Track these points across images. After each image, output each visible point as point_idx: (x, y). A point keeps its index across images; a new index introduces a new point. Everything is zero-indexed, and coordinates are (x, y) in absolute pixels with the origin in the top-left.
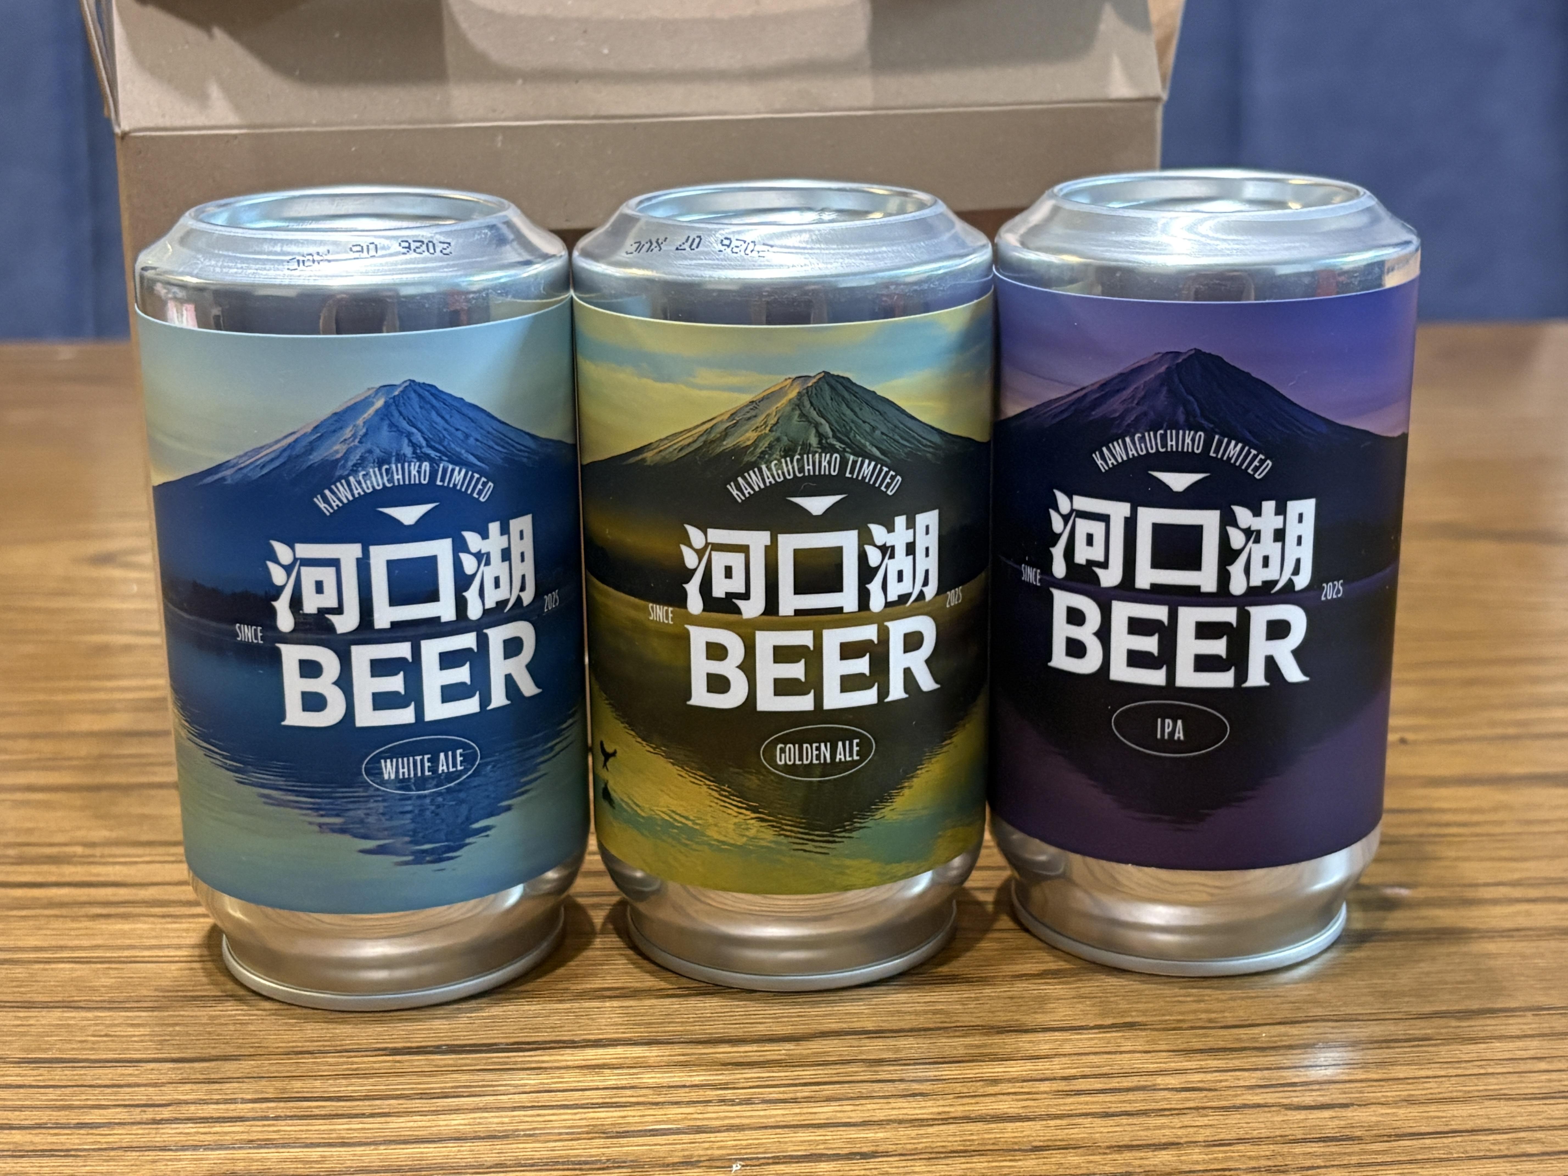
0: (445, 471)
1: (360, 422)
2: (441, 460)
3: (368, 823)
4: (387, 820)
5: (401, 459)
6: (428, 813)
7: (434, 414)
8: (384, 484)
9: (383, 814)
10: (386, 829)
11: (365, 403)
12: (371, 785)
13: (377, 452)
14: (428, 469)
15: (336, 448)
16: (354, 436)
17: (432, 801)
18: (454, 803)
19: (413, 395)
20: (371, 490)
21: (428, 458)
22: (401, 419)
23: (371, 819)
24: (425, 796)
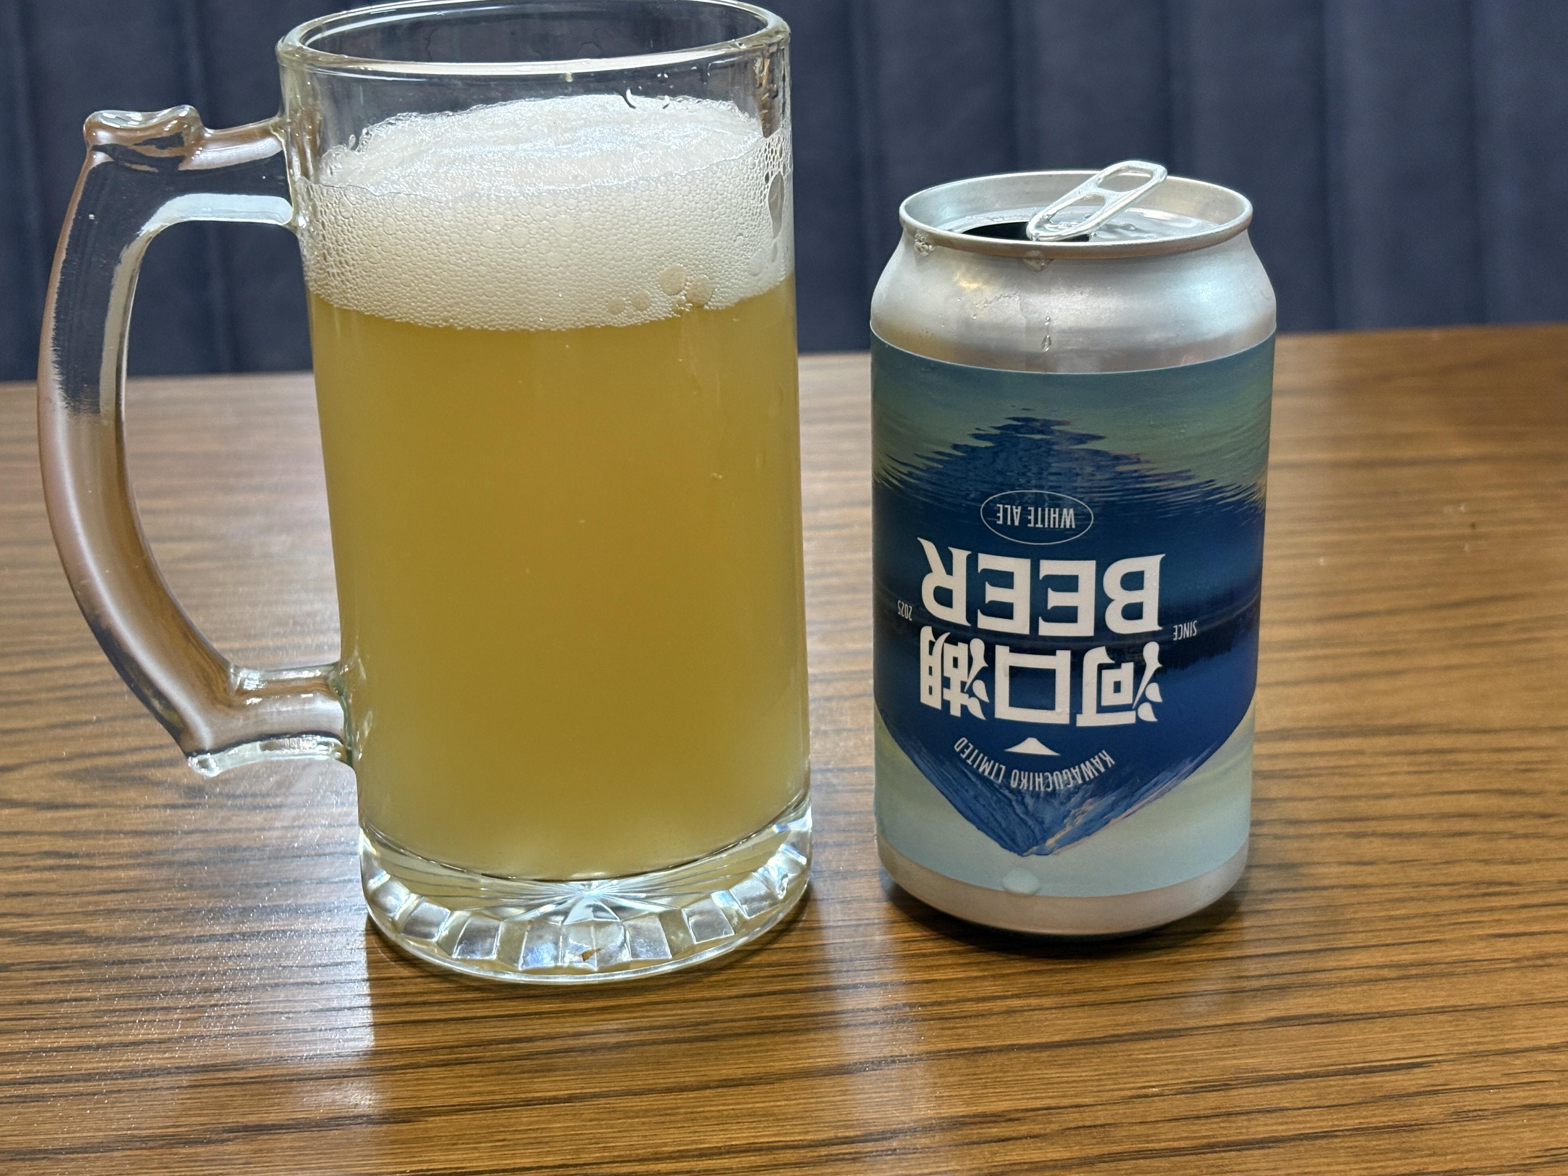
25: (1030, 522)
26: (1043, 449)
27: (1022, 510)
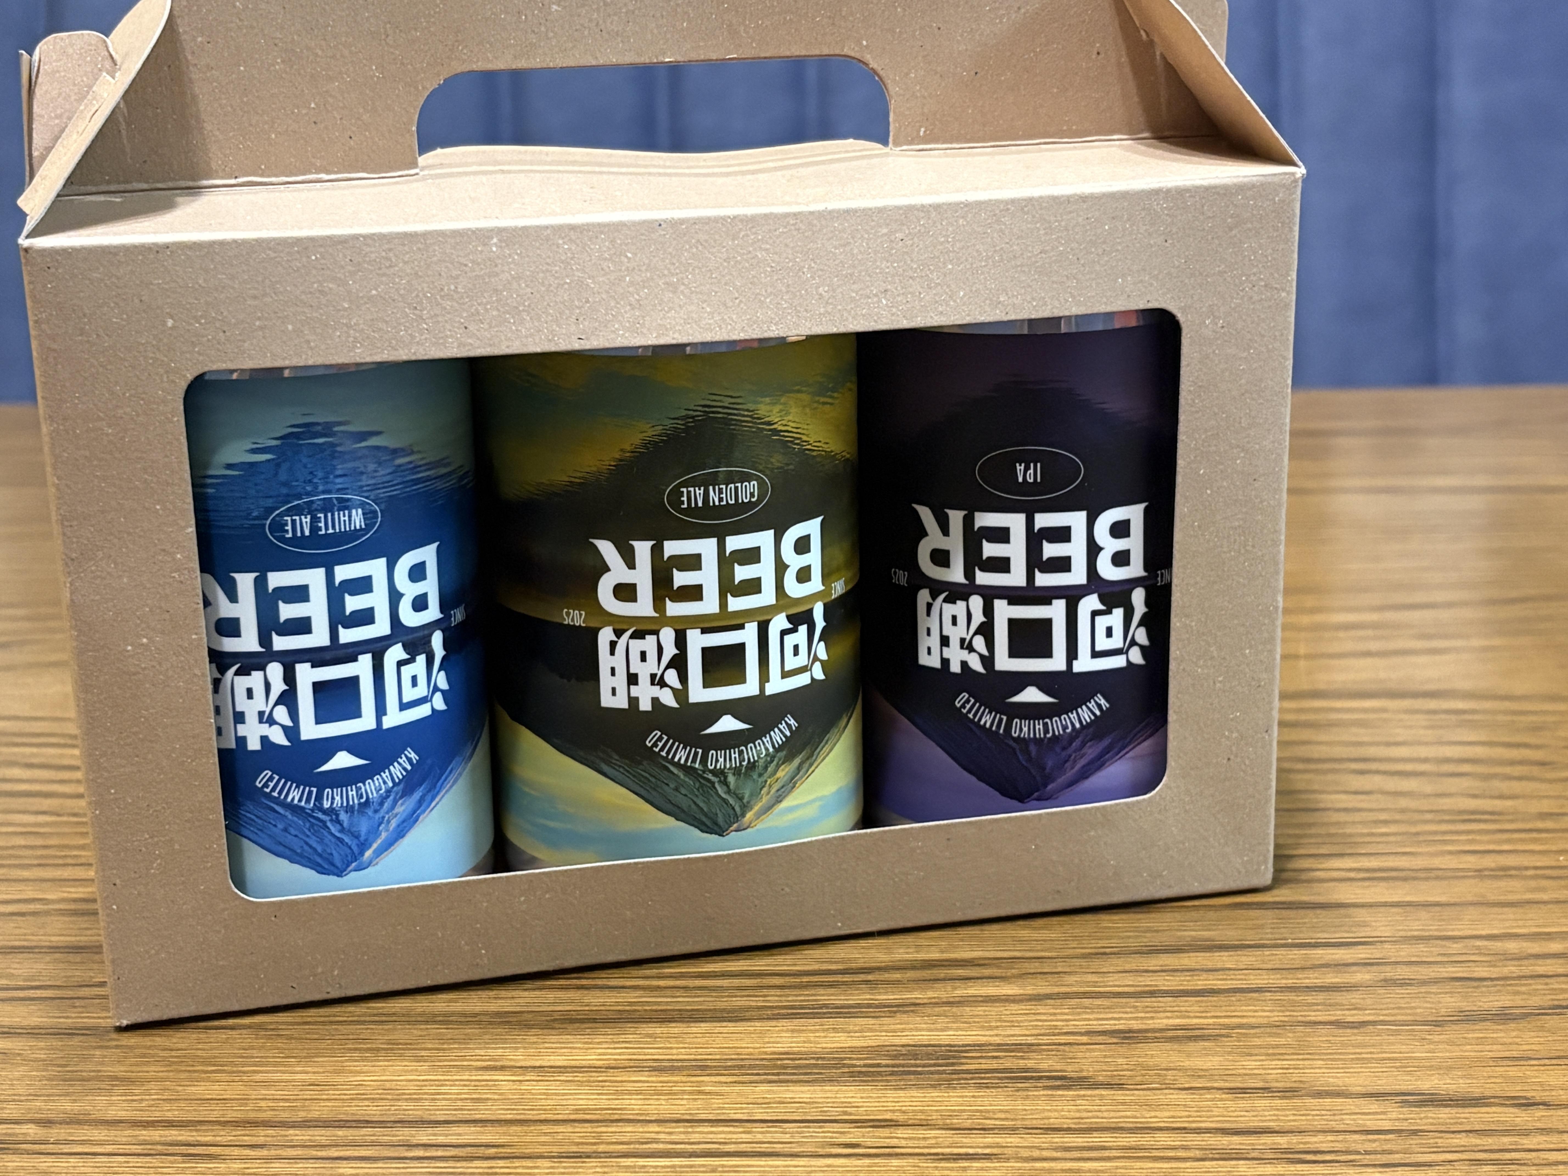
0: (308, 801)
1: (384, 835)
2: (312, 810)
3: (376, 463)
4: (359, 468)
5: (349, 809)
6: (320, 474)
7: (319, 849)
8: (364, 785)
9: (362, 473)
10: (360, 458)
11: (379, 853)
12: (373, 501)
13: (370, 812)
14: (325, 802)
15: (403, 808)
16: (389, 822)
17: (316, 488)
18: (294, 483)
19: (339, 864)
20: (375, 778)
21: (325, 812)
22: (350, 843)
23: (371, 467)
24: (324, 492)
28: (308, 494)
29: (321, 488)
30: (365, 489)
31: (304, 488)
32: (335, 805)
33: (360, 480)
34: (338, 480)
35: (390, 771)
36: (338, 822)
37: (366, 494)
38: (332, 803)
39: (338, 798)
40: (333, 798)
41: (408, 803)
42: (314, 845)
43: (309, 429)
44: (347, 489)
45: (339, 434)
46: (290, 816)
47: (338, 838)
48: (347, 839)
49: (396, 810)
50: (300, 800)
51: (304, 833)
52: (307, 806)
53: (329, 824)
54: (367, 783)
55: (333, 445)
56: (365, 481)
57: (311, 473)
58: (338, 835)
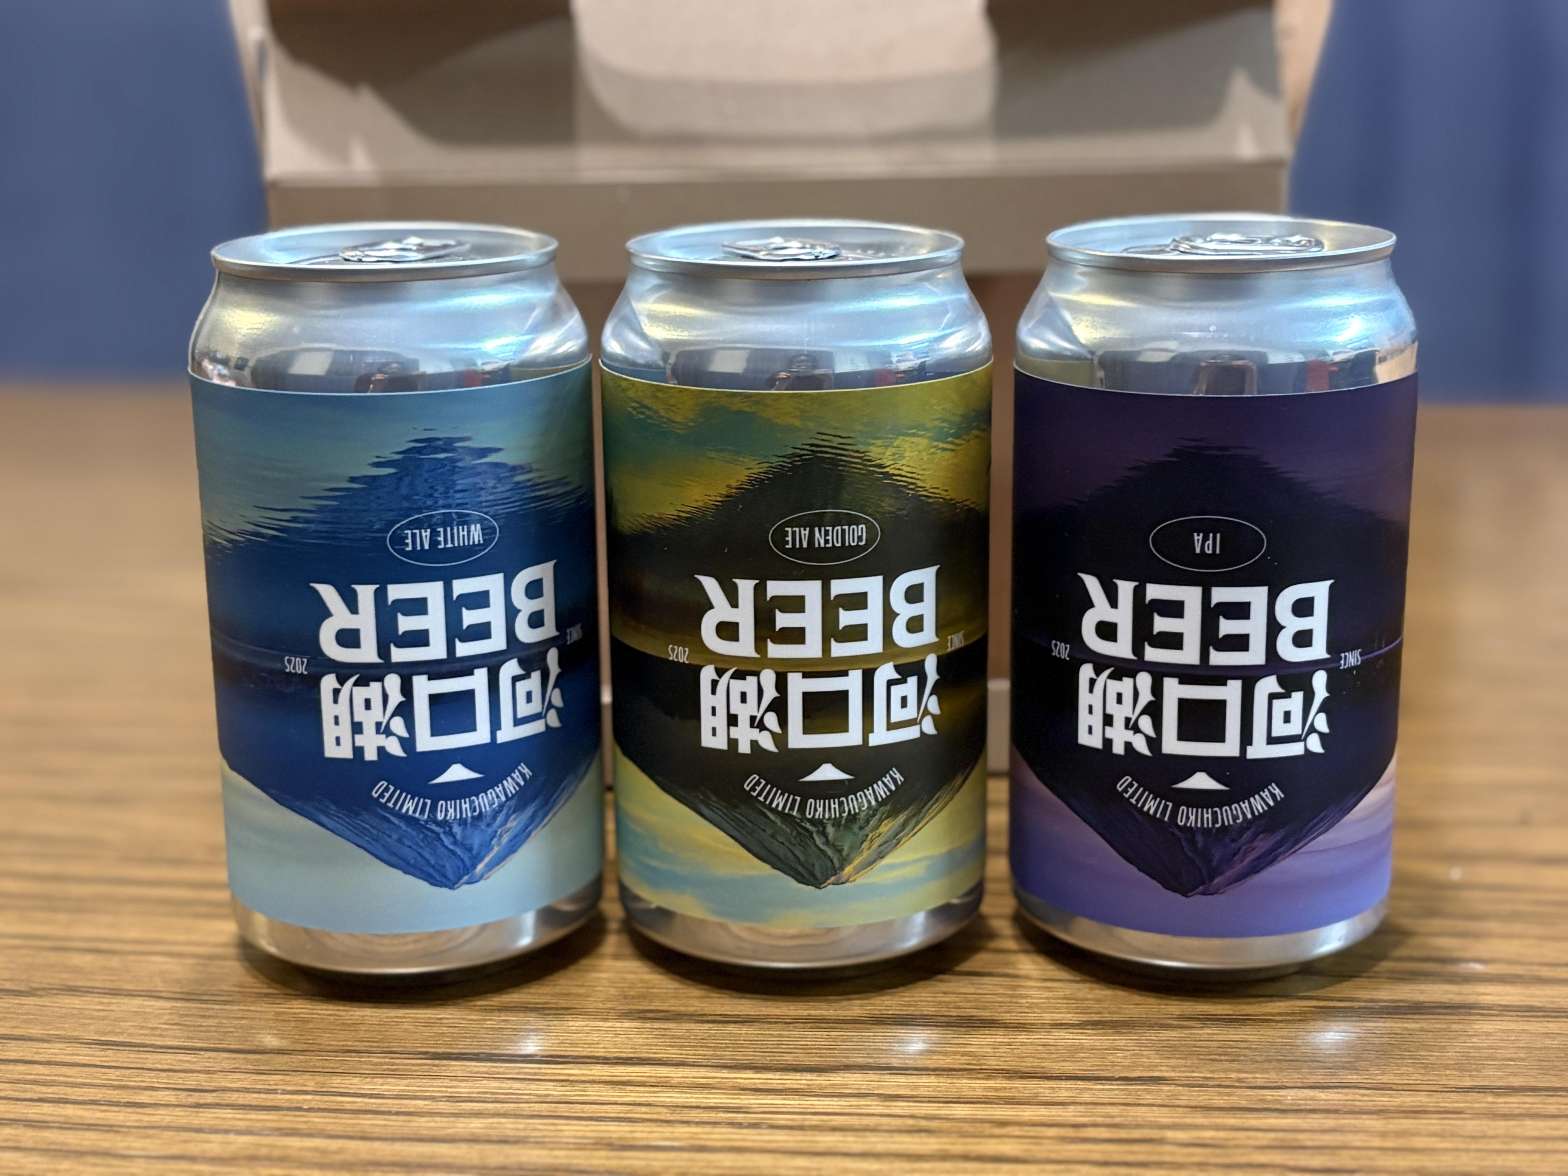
0: (422, 812)
2: (426, 822)
3: (494, 479)
4: (479, 484)
5: (463, 822)
6: (441, 489)
7: (432, 861)
8: (478, 798)
9: (482, 489)
10: (480, 473)
11: (491, 866)
12: (491, 517)
13: (483, 826)
14: (439, 814)
15: (515, 823)
17: (436, 502)
18: (415, 498)
19: (451, 876)
20: (488, 792)
21: (439, 824)
22: (462, 855)
23: (491, 483)
24: (444, 507)
25: (439, 543)
26: (447, 468)
27: (431, 533)
28: (429, 508)
29: (441, 502)
30: (484, 504)
31: (425, 502)
32: (448, 818)
33: (479, 496)
34: (458, 495)
35: (503, 785)
36: (451, 834)
37: (485, 510)
38: (446, 815)
39: (451, 811)
40: (447, 810)
41: (521, 817)
42: (428, 856)
43: (430, 444)
44: (467, 504)
45: (460, 450)
46: (404, 827)
47: (451, 851)
48: (459, 851)
49: (509, 825)
50: (415, 811)
51: (417, 844)
52: (421, 817)
53: (442, 836)
54: (480, 796)
55: (453, 461)
56: (485, 497)
57: (432, 487)
58: (451, 847)
